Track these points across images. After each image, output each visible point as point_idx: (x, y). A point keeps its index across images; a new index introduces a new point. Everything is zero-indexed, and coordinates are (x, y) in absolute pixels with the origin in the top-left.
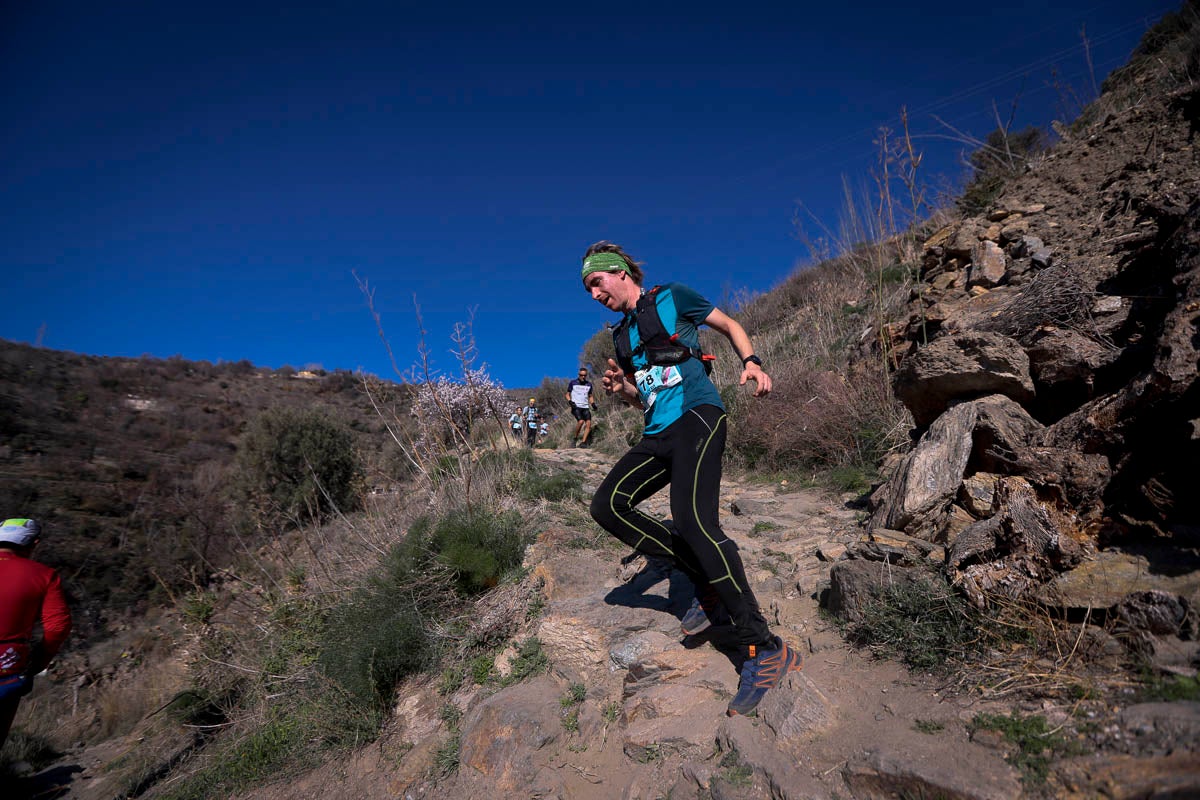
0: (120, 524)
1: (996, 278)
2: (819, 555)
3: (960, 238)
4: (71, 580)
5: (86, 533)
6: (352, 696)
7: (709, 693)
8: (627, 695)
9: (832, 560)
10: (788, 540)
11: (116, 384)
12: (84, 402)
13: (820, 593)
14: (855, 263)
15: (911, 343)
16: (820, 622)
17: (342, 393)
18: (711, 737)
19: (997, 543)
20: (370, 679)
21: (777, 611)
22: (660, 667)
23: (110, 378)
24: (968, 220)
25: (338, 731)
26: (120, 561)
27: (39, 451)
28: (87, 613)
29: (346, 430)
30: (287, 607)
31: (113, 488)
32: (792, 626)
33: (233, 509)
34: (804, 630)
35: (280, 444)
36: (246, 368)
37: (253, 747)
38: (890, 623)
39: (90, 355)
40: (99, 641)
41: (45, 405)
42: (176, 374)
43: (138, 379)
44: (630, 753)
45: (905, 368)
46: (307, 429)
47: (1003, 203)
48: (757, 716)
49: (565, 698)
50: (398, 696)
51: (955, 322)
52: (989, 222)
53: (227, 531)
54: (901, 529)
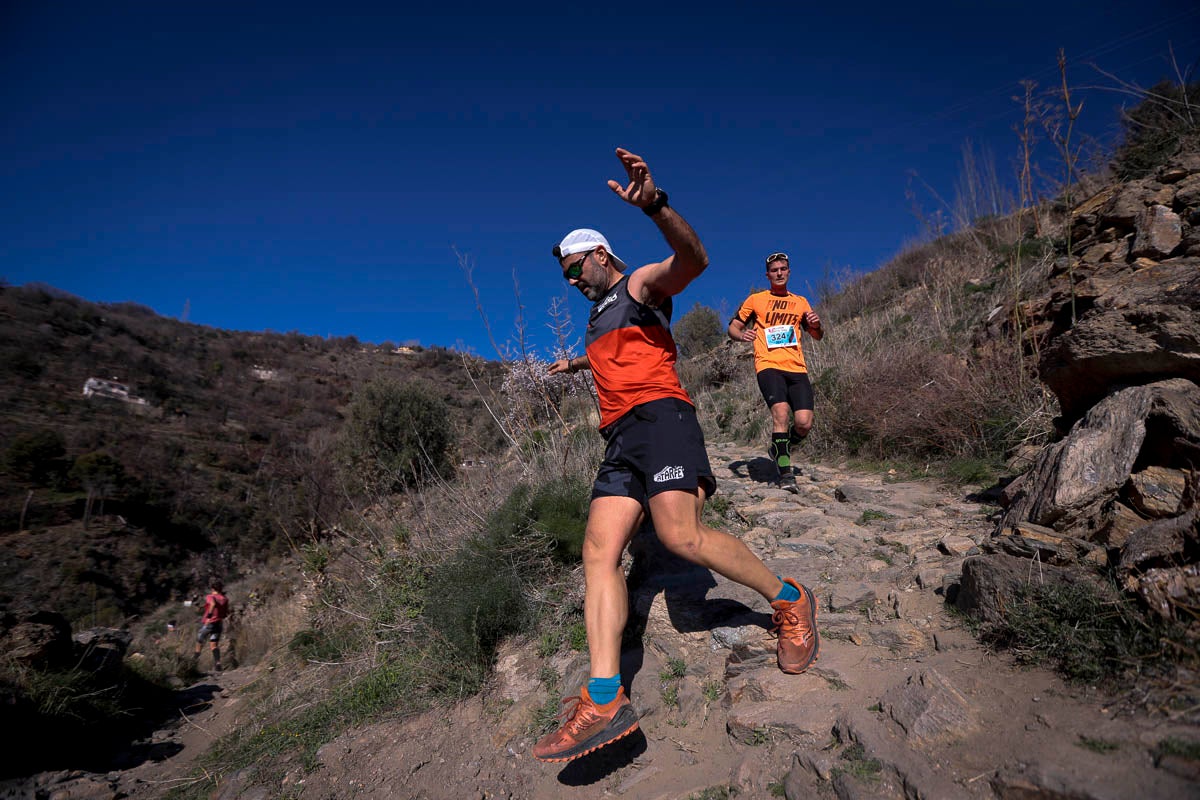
0: (247, 481)
1: (1168, 248)
2: (942, 548)
3: (1121, 203)
4: (209, 527)
5: (220, 487)
6: (457, 649)
7: (823, 682)
8: (729, 675)
9: (957, 554)
10: (903, 530)
11: (245, 356)
12: (218, 371)
13: (946, 588)
14: (976, 240)
15: (1052, 323)
16: (947, 619)
17: (437, 368)
18: (827, 727)
19: (1185, 546)
20: (474, 635)
21: (896, 603)
22: (767, 649)
23: (238, 350)
24: (1132, 183)
25: (445, 681)
26: (247, 512)
27: (184, 413)
28: (222, 556)
29: (440, 402)
30: (394, 562)
31: (242, 449)
32: (914, 620)
33: (341, 472)
34: (928, 626)
35: (382, 413)
36: (352, 343)
37: (367, 687)
38: (1041, 626)
39: (224, 330)
40: (231, 581)
41: (190, 372)
42: (292, 348)
43: (263, 352)
44: (736, 734)
45: (1055, 346)
46: (406, 401)
47: (1180, 161)
48: (881, 710)
49: (664, 672)
50: (497, 654)
51: (1112, 299)
52: (1160, 184)
53: (336, 492)
54: (1048, 524)
